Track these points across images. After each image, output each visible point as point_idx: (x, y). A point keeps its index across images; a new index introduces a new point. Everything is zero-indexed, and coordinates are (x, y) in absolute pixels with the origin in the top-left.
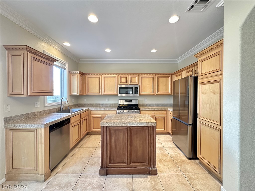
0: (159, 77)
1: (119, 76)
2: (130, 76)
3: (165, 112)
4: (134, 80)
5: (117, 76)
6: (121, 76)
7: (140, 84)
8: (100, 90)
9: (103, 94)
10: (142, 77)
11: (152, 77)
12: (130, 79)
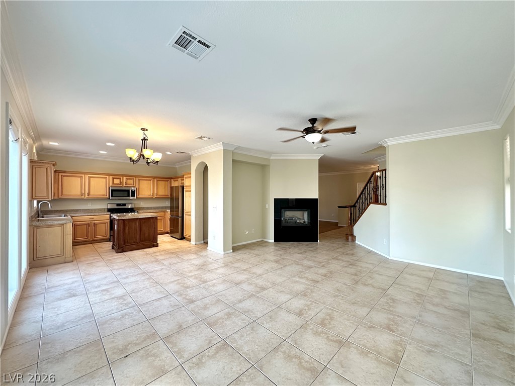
0: (157, 181)
1: (111, 177)
2: (125, 178)
3: (164, 213)
4: (129, 182)
5: (108, 177)
6: (114, 177)
7: (137, 187)
8: (83, 192)
9: (87, 197)
10: (139, 180)
11: (150, 180)
12: (125, 181)
